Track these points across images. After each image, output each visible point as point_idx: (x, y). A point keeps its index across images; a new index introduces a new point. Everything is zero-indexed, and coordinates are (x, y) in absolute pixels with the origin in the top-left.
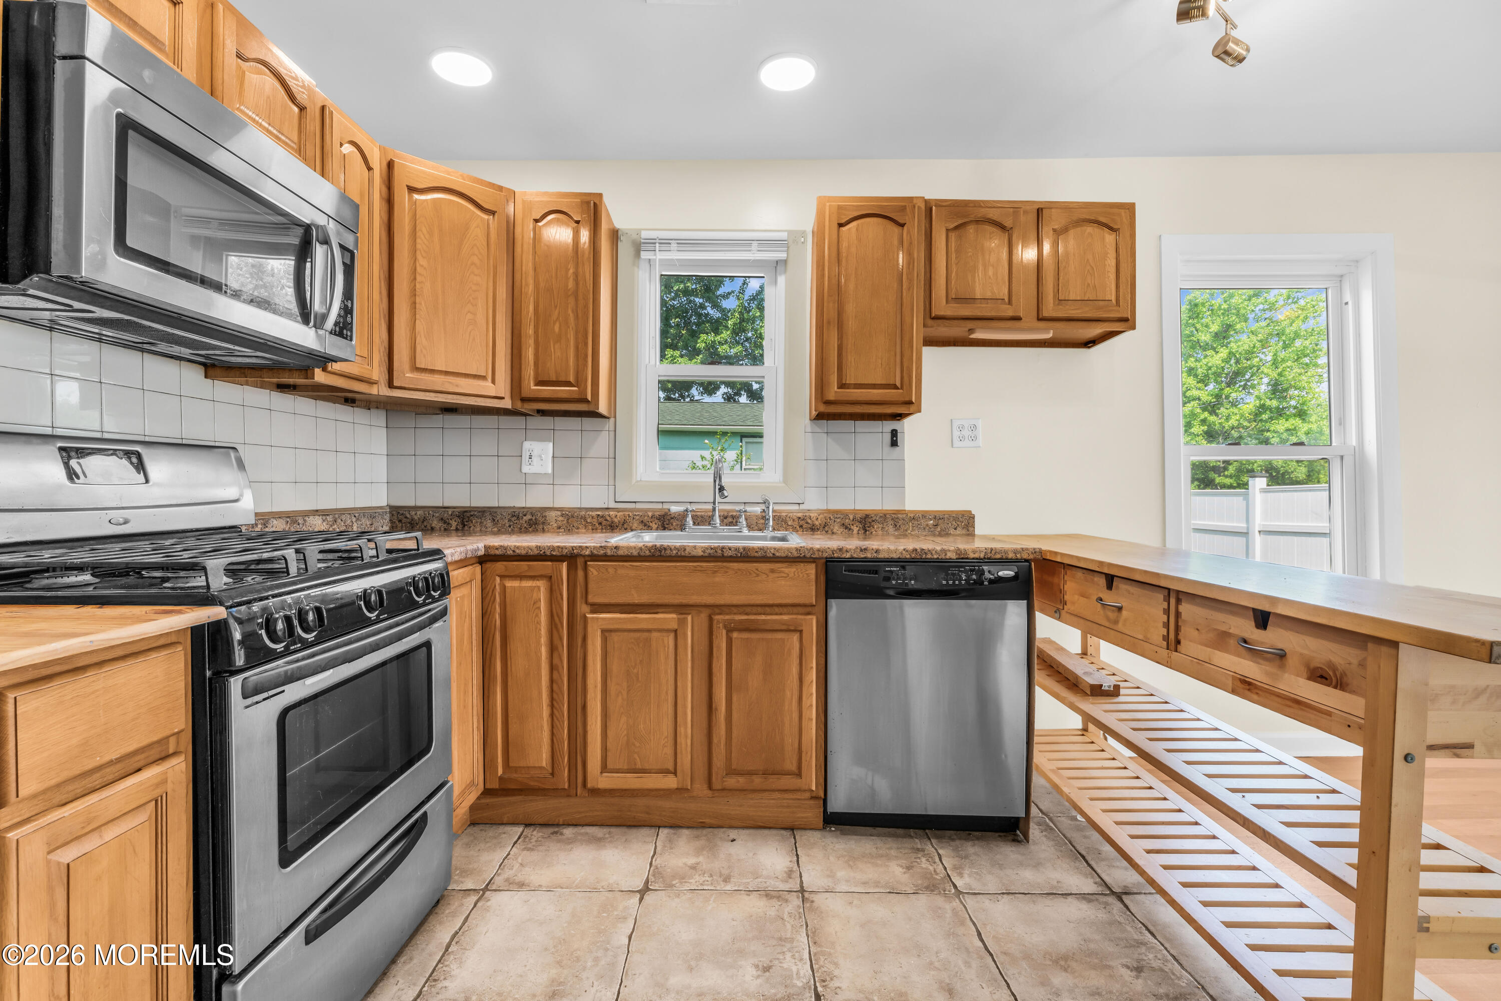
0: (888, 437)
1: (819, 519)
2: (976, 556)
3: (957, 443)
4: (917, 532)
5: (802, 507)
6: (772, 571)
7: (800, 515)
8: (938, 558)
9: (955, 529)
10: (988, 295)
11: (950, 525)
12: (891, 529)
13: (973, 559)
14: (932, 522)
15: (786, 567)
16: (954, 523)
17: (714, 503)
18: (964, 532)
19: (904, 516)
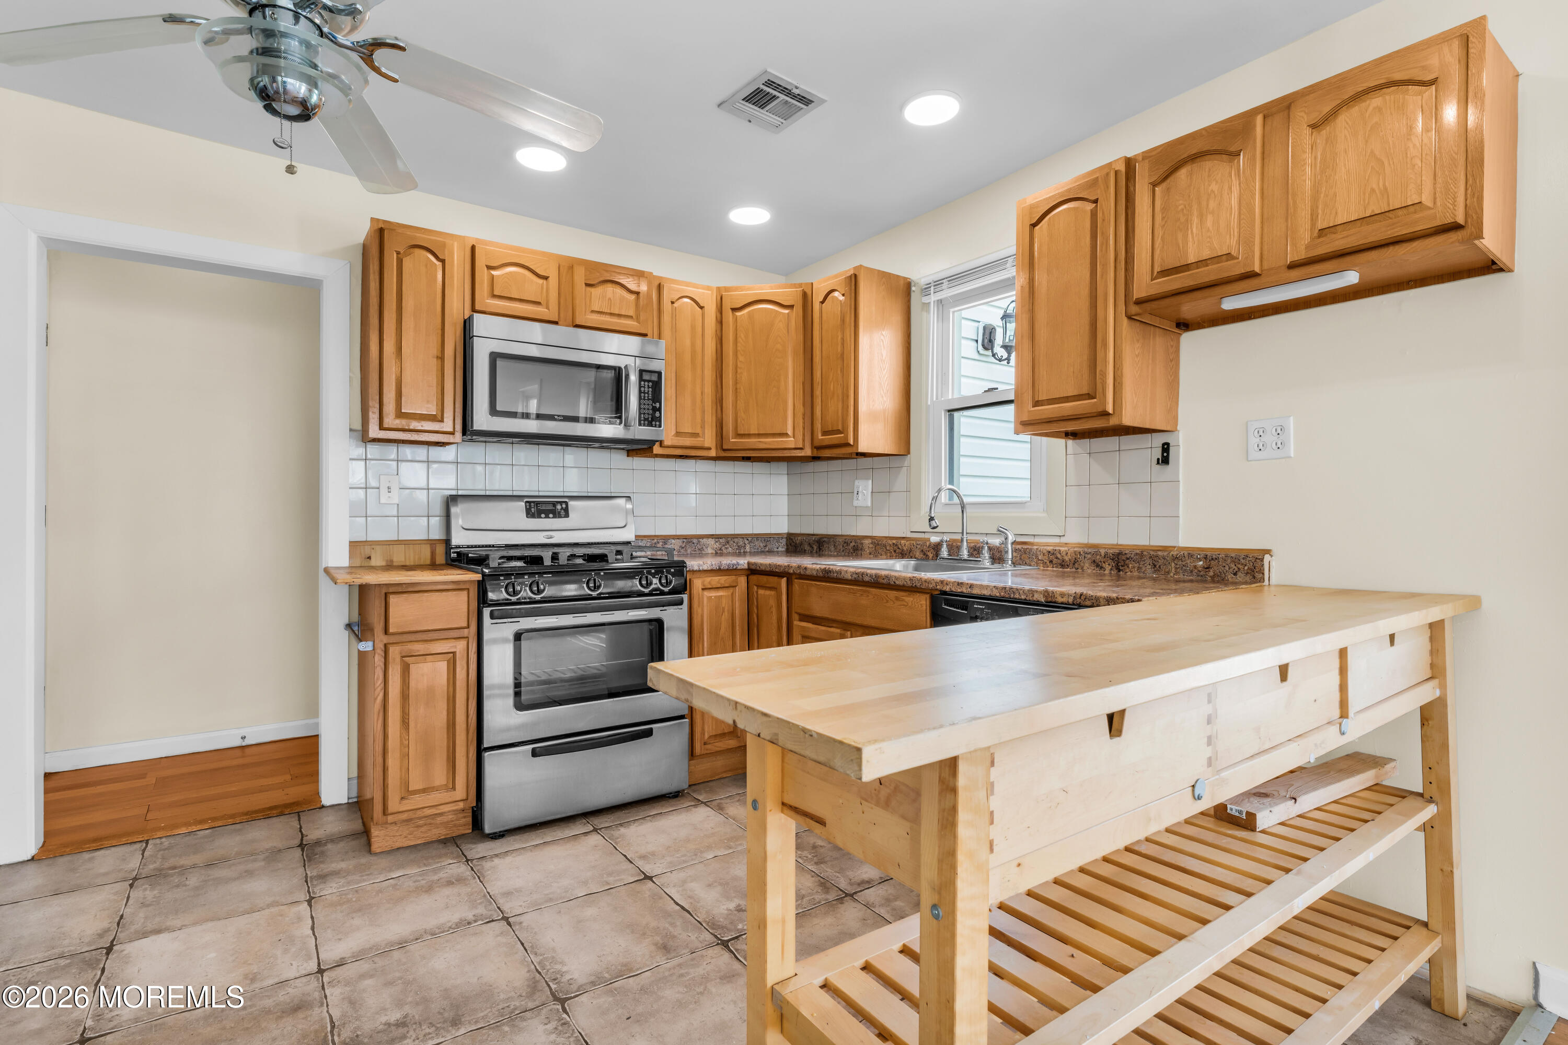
0: (1158, 453)
1: (1069, 554)
3: (1254, 454)
4: (1181, 576)
5: (1058, 540)
9: (1235, 574)
11: (1227, 568)
12: (1149, 570)
14: (1201, 563)
16: (1233, 566)
18: (1248, 578)
19: (1165, 554)
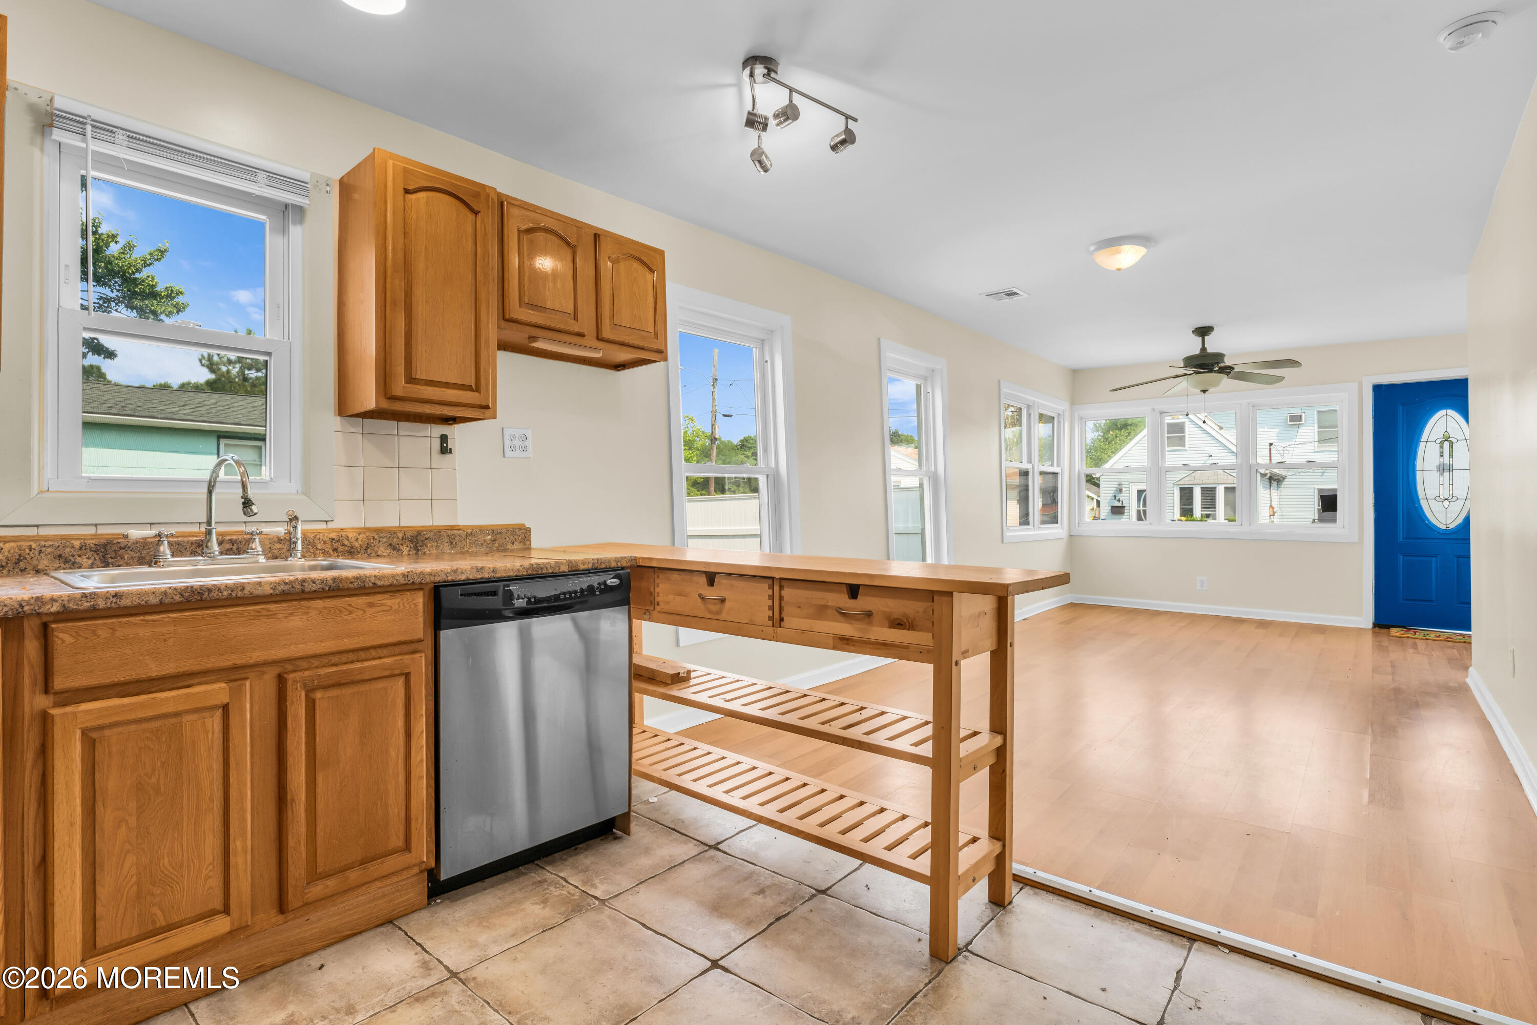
0: (437, 443)
2: (585, 567)
3: (508, 453)
4: (474, 549)
5: (330, 525)
6: (371, 605)
7: (333, 535)
8: (552, 573)
9: (513, 544)
10: (557, 307)
11: (508, 539)
12: (446, 548)
13: (583, 570)
14: (489, 537)
15: (388, 599)
16: (511, 537)
17: (209, 523)
18: (521, 546)
19: (461, 532)
